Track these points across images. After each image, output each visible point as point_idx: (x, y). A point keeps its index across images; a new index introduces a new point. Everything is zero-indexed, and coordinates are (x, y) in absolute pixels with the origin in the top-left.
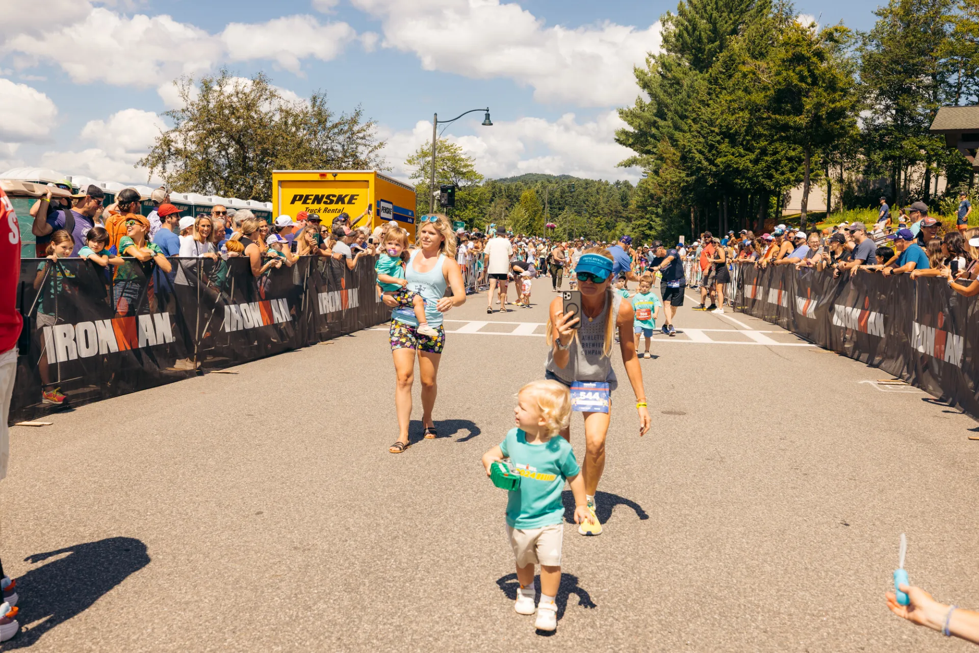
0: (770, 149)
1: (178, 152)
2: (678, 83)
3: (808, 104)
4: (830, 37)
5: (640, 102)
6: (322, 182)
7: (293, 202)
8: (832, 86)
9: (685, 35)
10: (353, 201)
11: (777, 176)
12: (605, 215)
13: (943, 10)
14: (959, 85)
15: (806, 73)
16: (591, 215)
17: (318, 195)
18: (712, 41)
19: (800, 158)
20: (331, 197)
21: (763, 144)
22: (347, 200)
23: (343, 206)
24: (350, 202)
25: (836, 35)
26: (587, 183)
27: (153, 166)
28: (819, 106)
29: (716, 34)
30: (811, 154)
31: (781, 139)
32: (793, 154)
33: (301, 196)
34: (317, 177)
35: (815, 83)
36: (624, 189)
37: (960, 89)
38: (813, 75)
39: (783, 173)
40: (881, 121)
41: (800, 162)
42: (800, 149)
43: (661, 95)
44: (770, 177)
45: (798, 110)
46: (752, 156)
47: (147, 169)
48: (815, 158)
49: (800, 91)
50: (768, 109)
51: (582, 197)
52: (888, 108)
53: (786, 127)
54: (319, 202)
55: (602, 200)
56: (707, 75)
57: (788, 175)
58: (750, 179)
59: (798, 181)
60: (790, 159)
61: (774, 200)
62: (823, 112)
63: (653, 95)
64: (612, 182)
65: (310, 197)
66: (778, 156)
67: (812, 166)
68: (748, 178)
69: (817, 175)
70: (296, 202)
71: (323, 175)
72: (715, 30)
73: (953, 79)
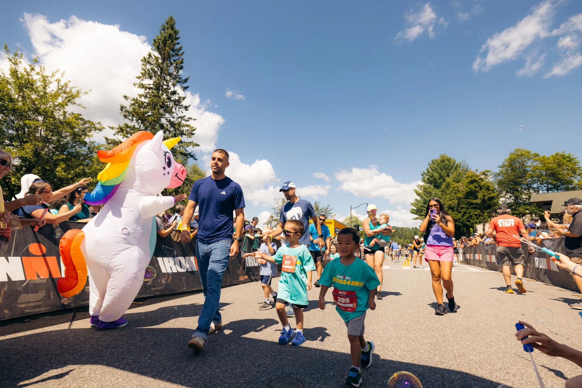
0: (468, 212)
1: (275, 220)
2: (431, 193)
3: (480, 195)
4: (484, 174)
5: (416, 200)
8: (488, 188)
9: (430, 178)
11: (472, 220)
12: (409, 239)
13: (525, 163)
14: (538, 188)
15: (477, 186)
16: (404, 239)
18: (440, 179)
19: (479, 214)
21: (464, 210)
25: (486, 173)
26: (402, 229)
27: (268, 224)
28: (484, 196)
29: (441, 177)
30: (484, 213)
31: (472, 208)
32: (477, 213)
35: (481, 188)
36: (415, 230)
37: (539, 188)
38: (480, 186)
39: (474, 220)
40: (509, 201)
41: (480, 216)
42: (479, 211)
43: (425, 197)
44: (469, 221)
45: (476, 198)
46: (461, 215)
47: (266, 225)
48: (485, 214)
49: (476, 192)
50: (465, 198)
51: (401, 233)
52: (510, 197)
53: (472, 204)
55: (408, 234)
56: (440, 190)
57: (476, 220)
58: (461, 222)
59: (480, 223)
60: (476, 215)
61: (471, 229)
62: (486, 198)
63: (422, 197)
64: (411, 228)
66: (471, 214)
67: (485, 217)
68: (460, 222)
69: (487, 220)
72: (441, 176)
73: (535, 186)
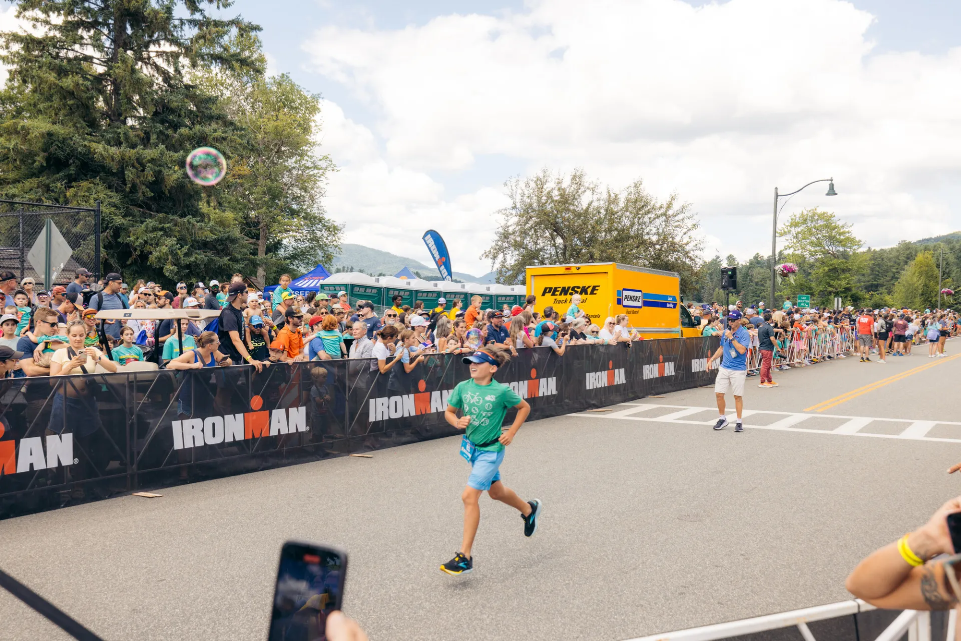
6: (568, 273)
7: (543, 294)
10: (595, 292)
17: (565, 288)
20: (576, 289)
22: (589, 290)
23: (586, 296)
24: (592, 293)
27: (494, 257)
33: (551, 289)
34: (563, 271)
54: (566, 294)
65: (558, 289)
70: (546, 294)
71: (568, 269)
